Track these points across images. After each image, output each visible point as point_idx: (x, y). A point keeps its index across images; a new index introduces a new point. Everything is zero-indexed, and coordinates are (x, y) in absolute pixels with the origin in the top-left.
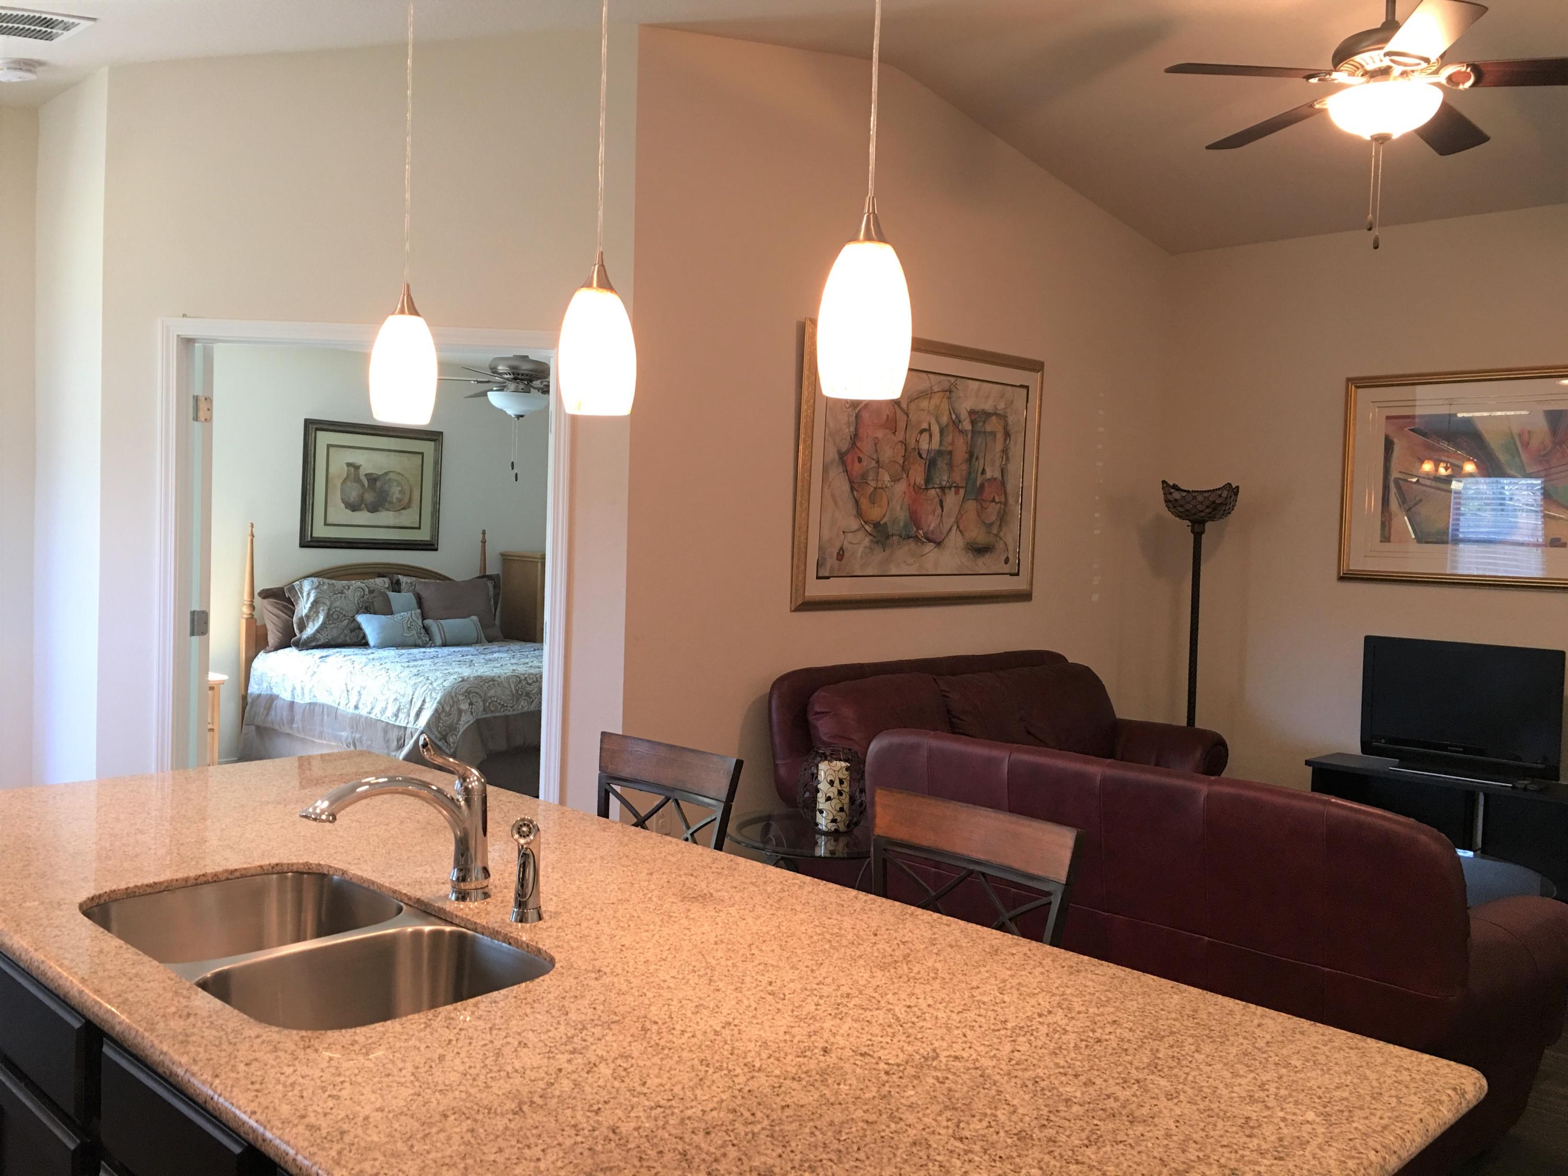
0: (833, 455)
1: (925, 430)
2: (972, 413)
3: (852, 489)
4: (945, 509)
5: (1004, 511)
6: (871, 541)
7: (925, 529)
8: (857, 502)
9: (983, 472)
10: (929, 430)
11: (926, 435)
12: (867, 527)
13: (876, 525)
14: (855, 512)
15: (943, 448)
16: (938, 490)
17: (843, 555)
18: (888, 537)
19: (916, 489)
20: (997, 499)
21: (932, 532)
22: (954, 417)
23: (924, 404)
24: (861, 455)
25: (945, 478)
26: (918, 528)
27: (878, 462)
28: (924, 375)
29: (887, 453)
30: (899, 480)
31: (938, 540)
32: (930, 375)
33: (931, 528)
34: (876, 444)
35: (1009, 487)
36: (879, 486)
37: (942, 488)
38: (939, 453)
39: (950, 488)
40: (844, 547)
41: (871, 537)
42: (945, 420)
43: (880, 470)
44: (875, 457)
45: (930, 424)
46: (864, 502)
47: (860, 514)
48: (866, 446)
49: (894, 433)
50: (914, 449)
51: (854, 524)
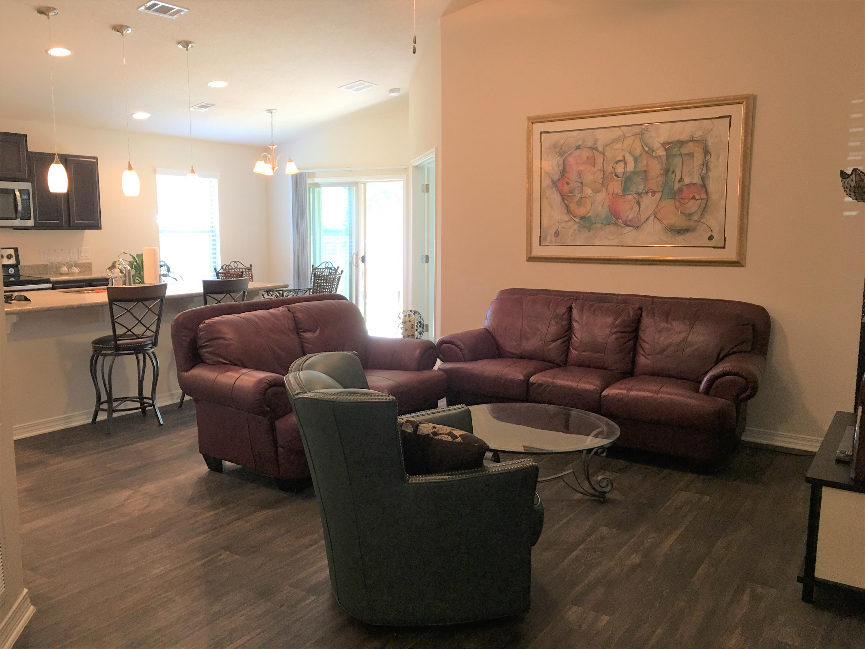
0: (547, 182)
1: (620, 161)
2: (664, 144)
3: (563, 199)
4: (642, 206)
5: (706, 205)
6: (579, 227)
7: (624, 218)
8: (567, 207)
9: (681, 180)
10: (624, 160)
11: (622, 164)
12: (575, 219)
13: (582, 218)
14: (566, 211)
15: (637, 170)
16: (635, 196)
17: (558, 234)
18: (592, 224)
19: (614, 196)
20: (697, 197)
21: (630, 221)
22: (647, 149)
23: (619, 146)
24: (568, 181)
25: (642, 187)
26: (617, 219)
27: (582, 183)
28: (618, 129)
29: (588, 178)
30: (599, 192)
31: (636, 225)
32: (622, 128)
33: (630, 217)
34: (579, 174)
35: (712, 187)
36: (584, 196)
37: (639, 194)
38: (635, 173)
39: (647, 193)
40: (559, 230)
41: (578, 225)
42: (638, 152)
43: (584, 187)
44: (579, 181)
45: (624, 157)
46: (573, 207)
47: (569, 211)
48: (572, 176)
49: (594, 166)
50: (612, 173)
51: (566, 218)
